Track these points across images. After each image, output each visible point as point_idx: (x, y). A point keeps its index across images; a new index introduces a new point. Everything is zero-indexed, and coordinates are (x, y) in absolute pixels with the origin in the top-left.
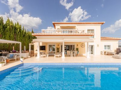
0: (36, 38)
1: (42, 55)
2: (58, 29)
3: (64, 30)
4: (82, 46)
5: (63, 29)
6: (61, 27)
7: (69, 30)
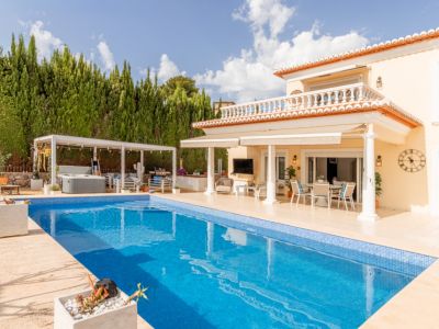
0: (204, 134)
1: (219, 188)
2: (297, 92)
3: (321, 92)
4: (407, 164)
5: (312, 89)
6: (303, 81)
7: (344, 88)
